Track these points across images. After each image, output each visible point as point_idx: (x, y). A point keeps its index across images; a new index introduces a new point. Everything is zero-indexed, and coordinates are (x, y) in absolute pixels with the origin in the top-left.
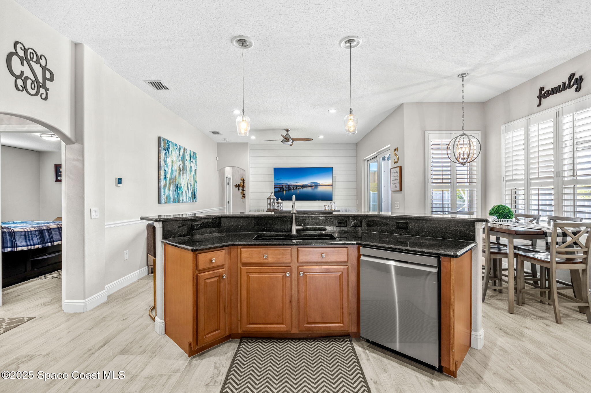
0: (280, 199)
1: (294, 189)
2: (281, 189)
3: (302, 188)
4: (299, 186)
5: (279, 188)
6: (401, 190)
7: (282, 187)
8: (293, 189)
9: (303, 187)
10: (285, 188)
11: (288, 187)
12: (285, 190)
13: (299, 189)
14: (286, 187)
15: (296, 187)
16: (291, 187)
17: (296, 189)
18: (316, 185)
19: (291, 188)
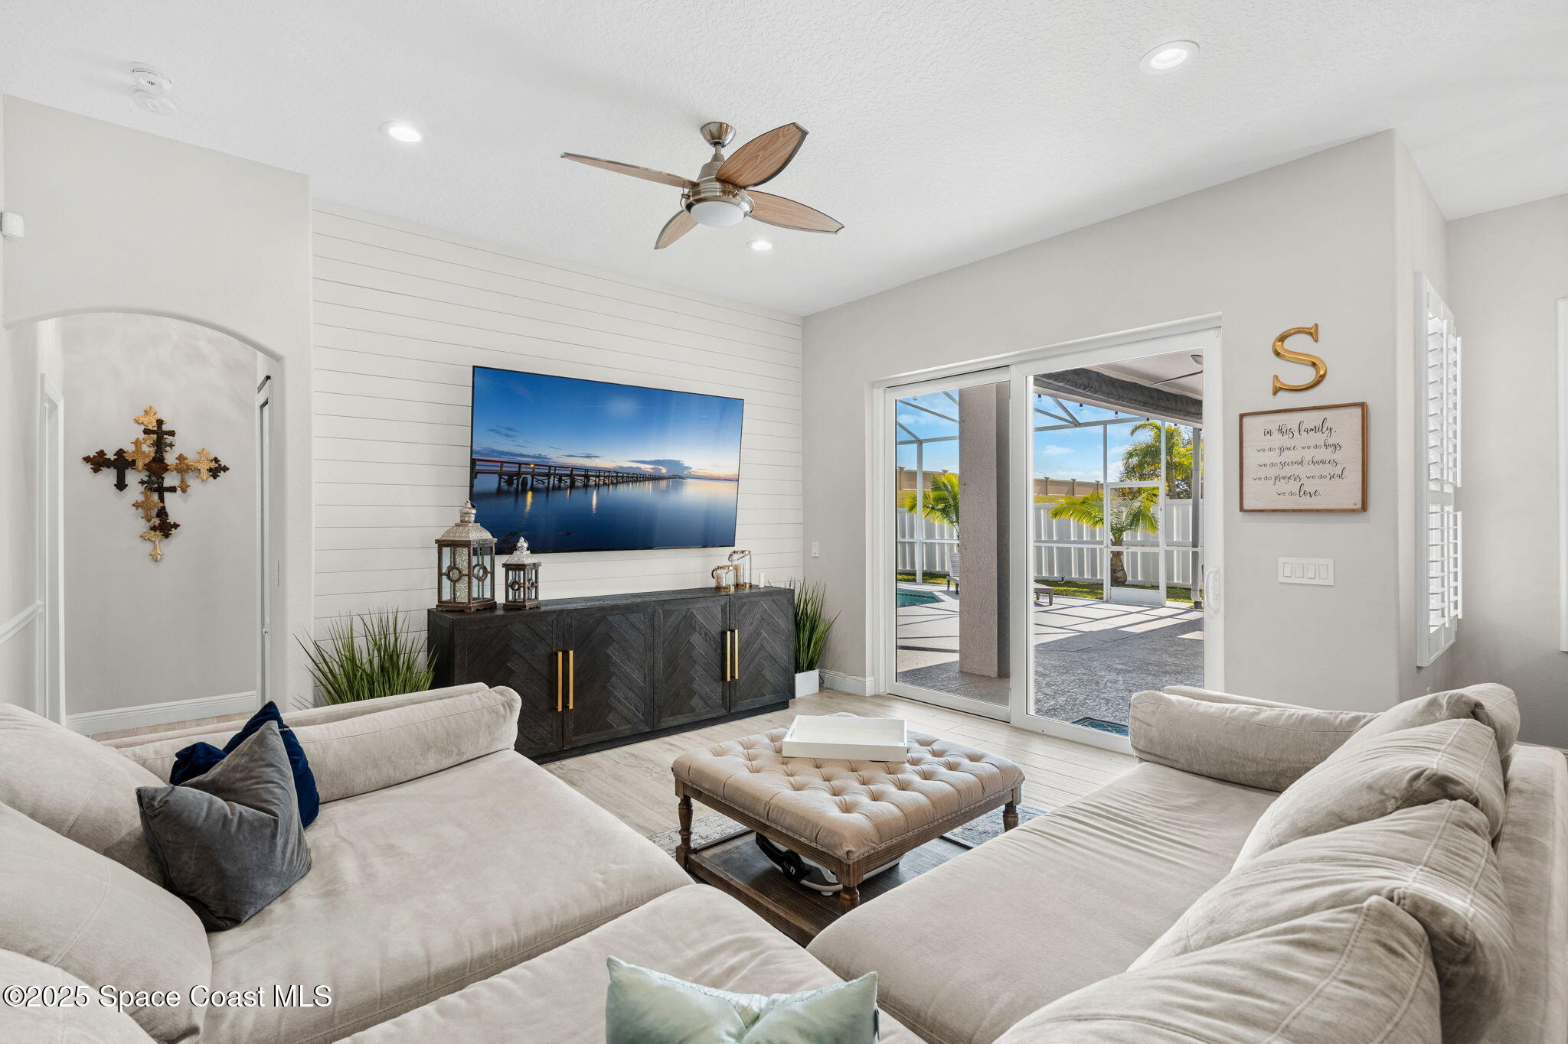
0: (523, 543)
1: (578, 484)
2: (510, 482)
3: (613, 483)
4: (599, 473)
5: (500, 474)
6: (1364, 507)
7: (518, 474)
8: (572, 486)
9: (617, 477)
10: (529, 478)
11: (548, 475)
12: (533, 489)
13: (597, 486)
14: (540, 475)
15: (587, 477)
16: (560, 476)
17: (586, 486)
18: (677, 476)
19: (560, 480)
